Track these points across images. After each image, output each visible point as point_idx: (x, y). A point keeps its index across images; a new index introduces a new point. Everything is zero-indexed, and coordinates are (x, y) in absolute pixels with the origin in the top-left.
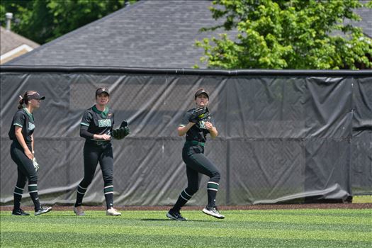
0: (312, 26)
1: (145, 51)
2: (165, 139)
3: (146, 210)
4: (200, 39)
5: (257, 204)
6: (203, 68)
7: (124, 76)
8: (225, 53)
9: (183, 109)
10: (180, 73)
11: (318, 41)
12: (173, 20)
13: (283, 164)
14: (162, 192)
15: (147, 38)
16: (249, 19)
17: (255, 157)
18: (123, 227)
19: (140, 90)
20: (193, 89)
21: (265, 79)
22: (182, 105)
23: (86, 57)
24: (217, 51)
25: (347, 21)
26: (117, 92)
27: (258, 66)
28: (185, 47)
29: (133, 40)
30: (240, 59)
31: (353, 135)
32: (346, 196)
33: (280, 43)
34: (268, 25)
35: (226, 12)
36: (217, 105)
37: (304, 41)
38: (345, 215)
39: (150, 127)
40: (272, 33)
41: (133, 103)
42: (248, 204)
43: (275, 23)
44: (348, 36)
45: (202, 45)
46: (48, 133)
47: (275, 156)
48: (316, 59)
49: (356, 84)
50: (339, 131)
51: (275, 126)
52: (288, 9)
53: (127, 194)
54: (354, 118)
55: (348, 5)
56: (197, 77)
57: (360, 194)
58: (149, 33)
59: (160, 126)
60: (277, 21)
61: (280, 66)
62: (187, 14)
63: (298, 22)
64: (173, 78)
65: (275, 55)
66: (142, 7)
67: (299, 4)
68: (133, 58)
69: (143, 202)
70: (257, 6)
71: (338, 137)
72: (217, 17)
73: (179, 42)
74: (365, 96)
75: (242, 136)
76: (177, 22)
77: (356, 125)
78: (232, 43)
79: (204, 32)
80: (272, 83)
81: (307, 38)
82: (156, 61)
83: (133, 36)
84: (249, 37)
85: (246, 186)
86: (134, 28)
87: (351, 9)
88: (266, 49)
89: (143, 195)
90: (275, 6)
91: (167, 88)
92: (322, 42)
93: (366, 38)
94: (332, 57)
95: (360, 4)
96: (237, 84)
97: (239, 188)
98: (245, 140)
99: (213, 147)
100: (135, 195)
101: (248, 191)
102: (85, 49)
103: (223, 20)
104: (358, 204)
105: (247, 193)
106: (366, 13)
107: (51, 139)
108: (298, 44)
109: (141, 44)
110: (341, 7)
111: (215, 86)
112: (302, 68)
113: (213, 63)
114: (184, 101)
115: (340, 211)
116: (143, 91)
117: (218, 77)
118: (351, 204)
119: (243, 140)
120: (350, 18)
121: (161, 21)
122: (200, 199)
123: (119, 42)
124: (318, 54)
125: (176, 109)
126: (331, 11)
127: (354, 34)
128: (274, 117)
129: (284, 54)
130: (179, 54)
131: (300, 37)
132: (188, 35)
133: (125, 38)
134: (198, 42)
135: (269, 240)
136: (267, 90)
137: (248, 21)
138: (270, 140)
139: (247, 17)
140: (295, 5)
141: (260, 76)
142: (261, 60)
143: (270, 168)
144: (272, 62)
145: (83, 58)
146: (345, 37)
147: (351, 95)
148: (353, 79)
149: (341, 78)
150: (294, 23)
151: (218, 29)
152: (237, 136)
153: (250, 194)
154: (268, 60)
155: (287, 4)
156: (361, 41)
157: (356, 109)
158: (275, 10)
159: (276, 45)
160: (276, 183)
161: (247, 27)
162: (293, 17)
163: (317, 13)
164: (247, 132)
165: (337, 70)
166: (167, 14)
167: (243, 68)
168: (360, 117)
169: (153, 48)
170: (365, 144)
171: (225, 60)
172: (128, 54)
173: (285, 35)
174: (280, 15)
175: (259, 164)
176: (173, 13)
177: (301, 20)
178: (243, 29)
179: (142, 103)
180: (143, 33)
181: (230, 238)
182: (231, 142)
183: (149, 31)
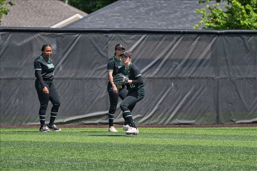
1: (160, 17)
2: (174, 78)
3: (161, 127)
5: (239, 123)
6: (200, 29)
7: (146, 35)
8: (217, 18)
9: (187, 58)
10: (184, 33)
14: (172, 115)
15: (162, 9)
17: (237, 91)
18: (145, 139)
19: (157, 45)
21: (244, 36)
22: (186, 54)
23: (119, 22)
24: (212, 17)
26: (140, 46)
27: (239, 27)
28: (187, 15)
29: (152, 10)
30: (227, 22)
33: (255, 11)
36: (210, 54)
39: (164, 70)
40: (250, 4)
41: (151, 54)
42: (232, 123)
45: (201, 12)
46: (93, 74)
47: (251, 90)
51: (251, 69)
53: (148, 117)
56: (196, 36)
58: (163, 5)
59: (171, 70)
61: (254, 27)
64: (180, 36)
68: (152, 23)
69: (159, 122)
73: (184, 11)
75: (228, 76)
78: (222, 11)
80: (248, 39)
82: (167, 24)
83: (152, 7)
88: (245, 15)
89: (159, 117)
91: (175, 43)
96: (224, 39)
98: (230, 79)
99: (207, 83)
100: (153, 117)
102: (119, 16)
105: (231, 115)
107: (96, 79)
109: (157, 13)
111: (209, 41)
113: (209, 25)
114: (187, 52)
116: (158, 45)
117: (211, 36)
119: (228, 79)
122: (199, 120)
123: (142, 11)
125: (181, 58)
128: (250, 63)
130: (184, 19)
132: (190, 6)
133: (146, 9)
135: (247, 148)
136: (245, 44)
138: (247, 78)
141: (240, 35)
143: (247, 98)
144: (249, 25)
145: (117, 23)
152: (224, 76)
153: (233, 116)
154: (247, 23)
159: (252, 13)
160: (252, 109)
164: (231, 73)
169: (166, 16)
171: (217, 23)
172: (148, 19)
175: (239, 96)
179: (158, 54)
180: (159, 5)
181: (219, 146)
182: (220, 80)
183: (163, 3)
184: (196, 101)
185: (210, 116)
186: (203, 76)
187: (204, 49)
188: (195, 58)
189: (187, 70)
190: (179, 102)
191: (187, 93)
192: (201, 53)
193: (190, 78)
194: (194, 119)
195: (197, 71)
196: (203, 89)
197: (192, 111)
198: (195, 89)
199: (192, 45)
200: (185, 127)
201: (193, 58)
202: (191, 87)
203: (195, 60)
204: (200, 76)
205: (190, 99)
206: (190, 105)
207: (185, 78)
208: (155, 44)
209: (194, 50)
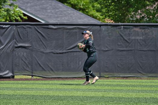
25: (12, 1)
31: (15, 50)
32: (12, 75)
38: (12, 84)
44: (12, 8)
49: (16, 29)
50: (9, 48)
54: (15, 43)
57: (18, 75)
71: (9, 51)
74: (20, 33)
77: (16, 46)
92: (1, 10)
93: (20, 9)
94: (5, 17)
104: (17, 79)
115: (9, 82)
118: (14, 79)
127: (14, 7)
147: (14, 33)
148: (14, 26)
149: (10, 26)
156: (17, 10)
157: (16, 39)
165: (7, 22)
168: (18, 42)
170: (19, 54)
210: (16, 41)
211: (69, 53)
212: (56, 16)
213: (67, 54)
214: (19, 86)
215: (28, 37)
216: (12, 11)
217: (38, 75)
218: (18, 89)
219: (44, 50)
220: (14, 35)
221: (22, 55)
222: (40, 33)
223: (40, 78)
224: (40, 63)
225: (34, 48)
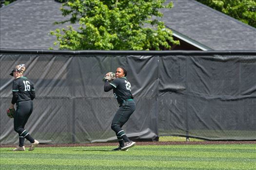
0: (131, 21)
1: (16, 37)
4: (54, 29)
5: (94, 143)
6: (56, 50)
7: (1, 55)
8: (71, 39)
9: (42, 77)
10: (40, 53)
11: (134, 31)
12: (35, 16)
13: (112, 115)
15: (17, 29)
16: (87, 16)
17: (92, 110)
20: (49, 64)
21: (99, 57)
22: (42, 74)
24: (66, 38)
25: (154, 17)
27: (94, 48)
28: (43, 35)
29: (7, 30)
30: (81, 43)
31: (159, 95)
32: (154, 136)
33: (109, 32)
34: (101, 20)
35: (71, 11)
36: (66, 74)
37: (125, 31)
38: (154, 149)
40: (103, 25)
41: (7, 74)
42: (88, 142)
43: (105, 19)
44: (155, 28)
45: (55, 34)
47: (106, 110)
48: (133, 43)
49: (161, 61)
50: (150, 92)
52: (114, 9)
53: (3, 137)
54: (160, 83)
55: (155, 6)
56: (52, 56)
57: (164, 135)
58: (19, 25)
60: (107, 18)
61: (108, 48)
62: (45, 12)
63: (121, 18)
64: (35, 56)
65: (105, 41)
66: (13, 8)
67: (121, 6)
68: (8, 43)
69: (14, 142)
70: (93, 7)
71: (149, 97)
72: (65, 14)
73: (39, 32)
74: (167, 68)
75: (84, 96)
76: (38, 18)
77: (161, 89)
78: (76, 32)
79: (56, 25)
80: (103, 60)
81: (127, 28)
82: (23, 44)
83: (7, 27)
84: (87, 28)
85: (87, 130)
86: (8, 22)
87: (157, 9)
88: (99, 37)
90: (105, 7)
91: (31, 63)
92: (138, 32)
93: (167, 29)
94: (144, 42)
95: (163, 6)
96: (79, 60)
97: (81, 132)
98: (86, 98)
99: (63, 103)
100: (9, 137)
101: (87, 134)
103: (70, 17)
104: (163, 142)
105: (87, 135)
106: (166, 12)
108: (121, 33)
109: (13, 33)
110: (150, 8)
111: (64, 61)
112: (124, 50)
113: (63, 46)
114: (43, 72)
115: (151, 147)
117: (67, 56)
118: (158, 142)
119: (84, 99)
120: (156, 15)
121: (27, 17)
122: (55, 139)
124: (134, 40)
125: (37, 78)
126: (143, 10)
127: (159, 26)
129: (111, 40)
130: (40, 40)
131: (122, 28)
132: (45, 27)
133: (2, 29)
134: (52, 32)
135: (102, 167)
136: (100, 64)
137: (86, 17)
138: (102, 98)
139: (86, 15)
140: (118, 6)
141: (95, 55)
142: (96, 44)
143: (103, 117)
144: (103, 46)
146: (152, 28)
147: (158, 68)
148: (158, 57)
149: (150, 56)
150: (118, 19)
151: (66, 23)
152: (80, 96)
153: (89, 135)
154: (101, 44)
155: (113, 6)
156: (163, 31)
157: (161, 78)
158: (105, 10)
159: (106, 34)
160: (107, 128)
161: (87, 21)
162: (118, 15)
163: (134, 12)
164: (87, 93)
165: (148, 51)
166: (30, 12)
167: (84, 49)
168: (164, 83)
169: (21, 36)
170: (167, 101)
171: (71, 44)
172: (4, 39)
173: (112, 27)
174: (109, 13)
175: (95, 115)
176: (35, 11)
177: (123, 17)
178: (83, 23)
180: (14, 25)
181: (75, 166)
182: (76, 100)
183: (18, 24)
184: (52, 120)
185: (66, 136)
186: (58, 96)
187: (60, 69)
188: (51, 78)
189: (43, 90)
190: (35, 122)
191: (43, 113)
192: (57, 73)
193: (46, 98)
194: (50, 139)
195: (53, 91)
196: (59, 109)
197: (48, 131)
198: (51, 109)
199: (48, 65)
200: (41, 147)
201: (48, 78)
202: (47, 107)
203: (51, 80)
204: (56, 96)
205: (46, 118)
206: (46, 125)
207: (41, 98)
208: (11, 64)
209: (50, 70)
210: (161, 81)
211: (248, 99)
212: (226, 39)
213: (244, 100)
214: (166, 153)
215: (180, 74)
216: (155, 32)
217: (196, 135)
218: (164, 158)
219: (206, 96)
220: (157, 70)
221: (171, 103)
222: (200, 68)
223: (200, 140)
224: (199, 116)
225: (189, 92)
